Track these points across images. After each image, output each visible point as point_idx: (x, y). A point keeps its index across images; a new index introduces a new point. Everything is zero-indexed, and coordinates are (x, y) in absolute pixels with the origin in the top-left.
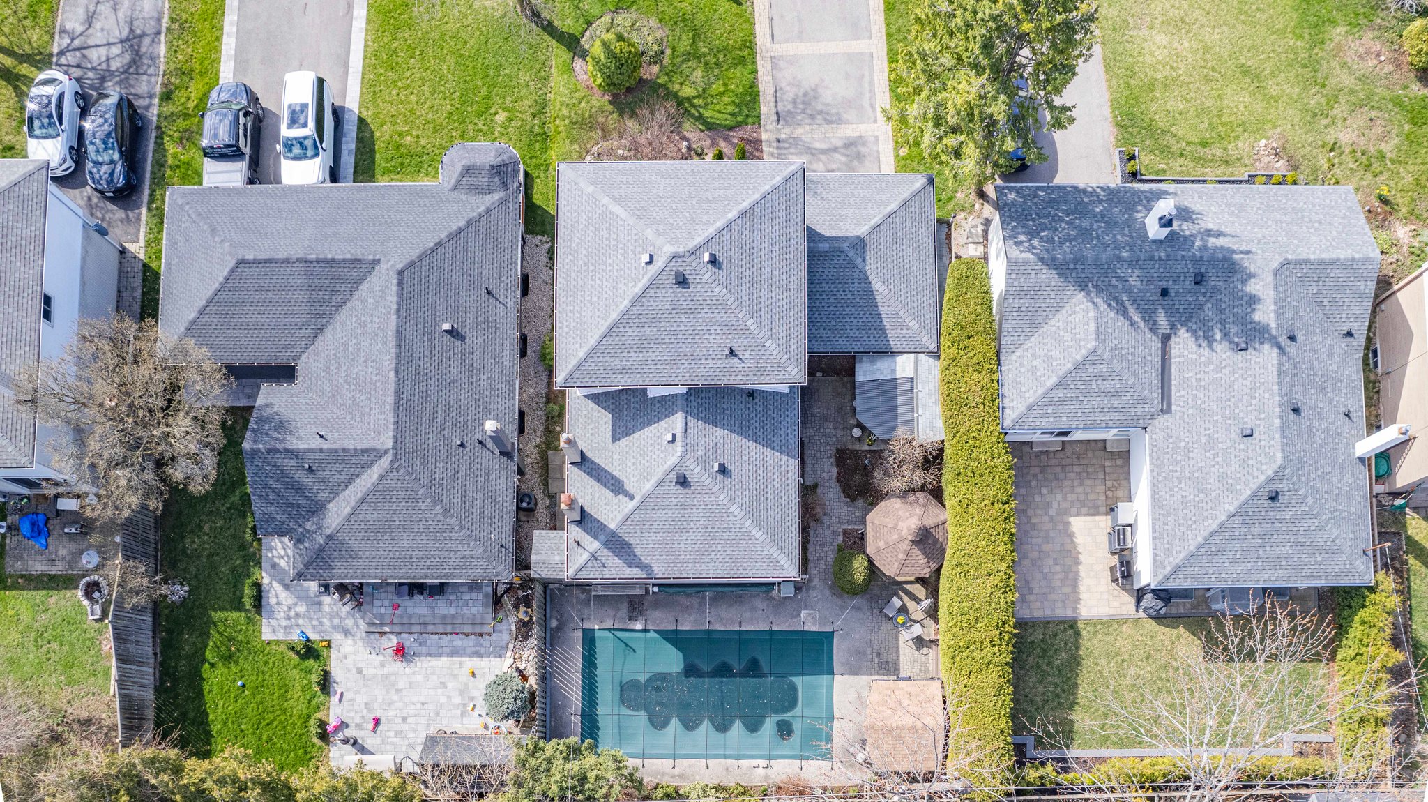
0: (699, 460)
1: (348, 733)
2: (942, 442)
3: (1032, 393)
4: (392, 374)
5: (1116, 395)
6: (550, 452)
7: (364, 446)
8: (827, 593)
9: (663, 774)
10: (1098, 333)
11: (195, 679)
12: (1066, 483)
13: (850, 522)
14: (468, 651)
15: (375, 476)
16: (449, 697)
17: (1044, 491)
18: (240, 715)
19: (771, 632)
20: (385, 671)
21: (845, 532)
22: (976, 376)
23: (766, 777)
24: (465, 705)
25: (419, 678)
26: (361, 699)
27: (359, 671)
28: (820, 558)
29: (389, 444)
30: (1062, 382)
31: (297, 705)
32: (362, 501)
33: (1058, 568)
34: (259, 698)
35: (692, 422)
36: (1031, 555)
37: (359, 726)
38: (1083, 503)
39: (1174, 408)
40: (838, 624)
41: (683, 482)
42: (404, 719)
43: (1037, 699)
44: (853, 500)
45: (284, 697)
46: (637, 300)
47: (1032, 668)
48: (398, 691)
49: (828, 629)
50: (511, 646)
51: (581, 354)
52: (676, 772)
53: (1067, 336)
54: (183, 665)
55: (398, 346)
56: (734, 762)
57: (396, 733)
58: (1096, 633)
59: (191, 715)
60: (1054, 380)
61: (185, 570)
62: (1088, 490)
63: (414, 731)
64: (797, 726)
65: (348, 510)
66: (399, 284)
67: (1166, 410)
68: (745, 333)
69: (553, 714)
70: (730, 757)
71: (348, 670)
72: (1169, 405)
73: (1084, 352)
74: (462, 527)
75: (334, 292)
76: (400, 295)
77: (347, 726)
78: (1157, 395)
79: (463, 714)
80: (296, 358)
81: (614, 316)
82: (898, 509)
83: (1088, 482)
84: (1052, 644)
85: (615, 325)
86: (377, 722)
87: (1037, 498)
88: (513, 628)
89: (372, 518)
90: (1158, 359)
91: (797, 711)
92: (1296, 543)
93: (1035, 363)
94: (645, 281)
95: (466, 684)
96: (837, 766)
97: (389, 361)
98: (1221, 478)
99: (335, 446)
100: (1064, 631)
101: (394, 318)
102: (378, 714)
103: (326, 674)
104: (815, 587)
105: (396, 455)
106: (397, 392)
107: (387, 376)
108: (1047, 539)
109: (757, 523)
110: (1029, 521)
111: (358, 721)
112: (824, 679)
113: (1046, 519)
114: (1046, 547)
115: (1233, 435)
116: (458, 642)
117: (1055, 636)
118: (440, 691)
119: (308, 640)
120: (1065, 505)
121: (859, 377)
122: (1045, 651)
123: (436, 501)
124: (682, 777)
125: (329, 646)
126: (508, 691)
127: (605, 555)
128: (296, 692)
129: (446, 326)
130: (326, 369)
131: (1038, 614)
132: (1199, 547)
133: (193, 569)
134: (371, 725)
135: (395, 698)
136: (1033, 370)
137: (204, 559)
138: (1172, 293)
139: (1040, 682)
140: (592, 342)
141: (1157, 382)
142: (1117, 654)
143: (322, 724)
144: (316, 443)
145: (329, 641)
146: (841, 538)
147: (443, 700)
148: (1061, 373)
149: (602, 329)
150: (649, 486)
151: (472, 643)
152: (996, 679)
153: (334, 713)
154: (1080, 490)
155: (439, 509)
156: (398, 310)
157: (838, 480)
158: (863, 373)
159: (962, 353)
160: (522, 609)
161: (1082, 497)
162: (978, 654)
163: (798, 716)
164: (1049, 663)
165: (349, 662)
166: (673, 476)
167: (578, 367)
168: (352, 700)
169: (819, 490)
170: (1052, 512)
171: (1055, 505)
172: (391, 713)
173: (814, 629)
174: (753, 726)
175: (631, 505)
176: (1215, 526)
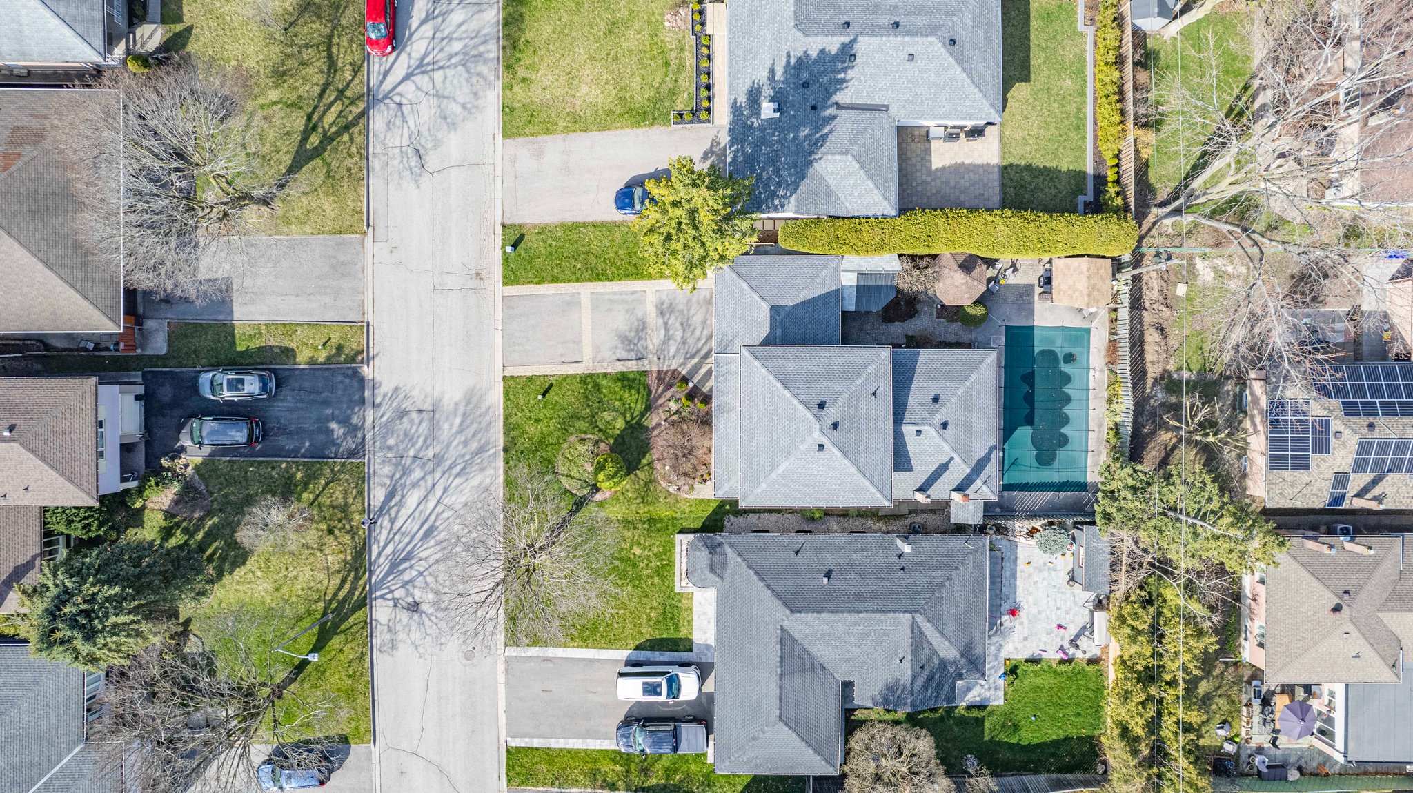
0: (932, 415)
1: (1066, 645)
2: (900, 256)
3: (877, 196)
4: (861, 615)
5: (877, 141)
7: (909, 632)
8: (979, 329)
9: (1098, 438)
10: (842, 153)
11: (1029, 749)
12: (909, 169)
13: (931, 314)
14: (1013, 567)
15: (928, 625)
16: (1044, 579)
17: (914, 184)
18: (1053, 718)
19: (1006, 367)
20: (1026, 622)
21: (938, 317)
22: (864, 234)
23: (1102, 371)
24: (1049, 568)
25: (1031, 599)
26: (1044, 638)
27: (1026, 639)
28: (956, 334)
29: (908, 616)
30: (871, 177)
31: (1046, 681)
32: (942, 634)
33: (966, 176)
34: (1042, 706)
35: (906, 419)
36: (958, 194)
37: (1062, 639)
38: (923, 158)
39: (885, 103)
40: (1000, 323)
41: (945, 425)
42: (1058, 609)
43: (1053, 192)
44: (916, 312)
45: (1041, 689)
46: (845, 454)
47: (1032, 195)
48: (1039, 613)
49: (1004, 329)
50: (1011, 538)
51: (874, 490)
52: (1096, 429)
53: (842, 173)
54: (1021, 757)
55: (842, 612)
56: (1091, 392)
57: (1067, 614)
58: (1010, 152)
59: (1052, 750)
60: (870, 183)
61: (956, 758)
62: (914, 155)
63: (1066, 602)
64: (1067, 350)
65: (947, 643)
66: (800, 612)
67: (887, 108)
68: (863, 385)
69: (1059, 510)
70: (1088, 395)
71: (1025, 646)
72: (883, 106)
73: (854, 163)
74: (957, 569)
75: (799, 656)
76: (807, 611)
77: (1062, 646)
78: (877, 114)
79: (1055, 570)
80: (837, 682)
81: (853, 469)
82: (944, 284)
83: (909, 154)
84: (1017, 181)
85: (858, 468)
86: (1060, 626)
87: (919, 189)
88: (999, 537)
89: (951, 627)
90: (853, 112)
91: (1058, 350)
92: (978, 27)
93: (856, 194)
94: (834, 450)
95: (1035, 568)
96: (1094, 324)
97: (851, 618)
98: (938, 75)
99: (909, 651)
100: (1008, 173)
101: (823, 615)
102: (1054, 626)
103: (1027, 661)
104: (976, 338)
105: (916, 612)
106: (873, 611)
107: (861, 619)
108: (947, 183)
109: (967, 378)
110: (935, 194)
111: (1058, 640)
112: (1036, 332)
113: (933, 183)
114: (952, 184)
115: (911, 67)
116: (1007, 574)
117: (1011, 180)
118: (1040, 585)
119: (1005, 673)
120: (924, 170)
121: (852, 308)
122: (1022, 186)
123: (943, 586)
124: (1100, 426)
125: (1009, 659)
126: (1055, 538)
127: (984, 475)
128: (1039, 681)
129: (825, 581)
130: (848, 660)
131: (997, 190)
132: (980, 91)
133: (955, 753)
134: (1062, 630)
135: (1043, 615)
136: (860, 196)
137: (949, 745)
138: (814, 103)
139: (1042, 190)
140: (867, 483)
141: (868, 114)
142: (1024, 138)
143: (1062, 662)
144: (907, 664)
145: (1006, 659)
146: (942, 320)
147: (1045, 583)
148: (866, 178)
149: (860, 476)
150: (946, 447)
151: (1008, 565)
153: (1053, 655)
154: (914, 160)
155: (947, 584)
156: (818, 612)
157: (904, 321)
158: (851, 306)
159: (847, 242)
160: (988, 531)
161: (919, 159)
163: (1061, 350)
164: (1030, 183)
165: (1019, 646)
166: (942, 431)
167: (881, 492)
168: (1045, 644)
169: (910, 334)
170: (929, 179)
171: (924, 177)
172: (1054, 617)
173: (1004, 339)
174: (1067, 379)
175: (957, 458)
176: (969, 81)
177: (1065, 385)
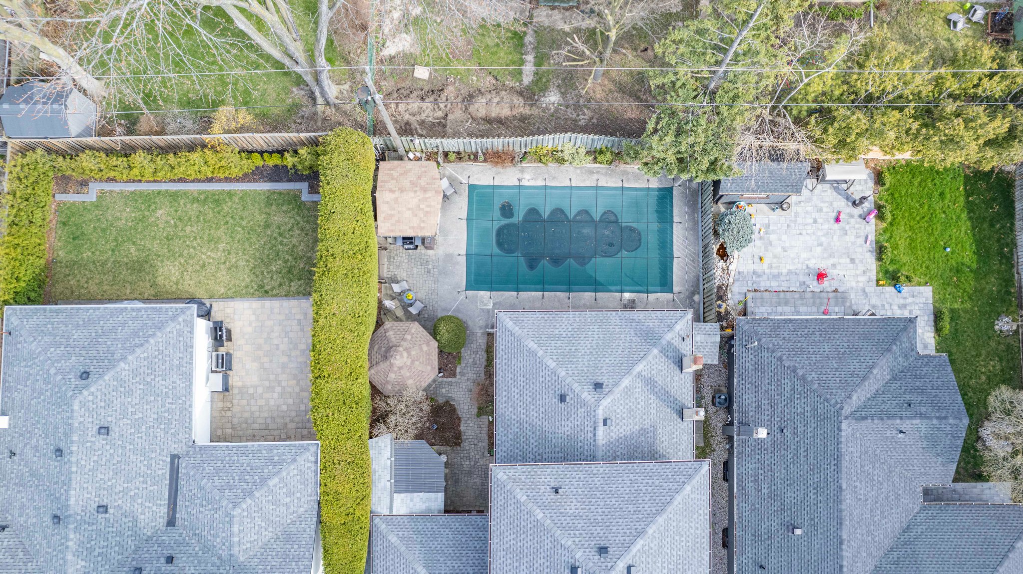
0: (583, 404)
1: (858, 211)
2: (371, 438)
3: (291, 472)
4: (844, 486)
5: (218, 471)
6: (702, 444)
7: (864, 423)
8: (470, 323)
9: (606, 174)
10: (231, 523)
11: (982, 253)
12: (266, 415)
13: (450, 384)
14: (765, 277)
15: (854, 398)
16: (780, 239)
17: (284, 408)
18: (946, 225)
19: (517, 290)
20: (831, 261)
21: (454, 375)
22: (340, 489)
23: (522, 171)
24: (767, 233)
25: (804, 255)
26: (850, 238)
27: (852, 261)
28: (476, 353)
29: (844, 425)
30: (264, 480)
31: (902, 235)
32: (865, 378)
33: (276, 342)
34: (932, 239)
36: (298, 353)
37: (852, 216)
38: (252, 396)
39: (168, 460)
40: (462, 297)
41: (598, 386)
42: (815, 222)
43: (297, 232)
44: (447, 402)
45: (912, 240)
46: (640, 533)
47: (301, 258)
48: (821, 245)
49: (470, 293)
50: (731, 280)
51: (688, 488)
52: (595, 177)
53: (258, 521)
54: (995, 264)
55: (840, 511)
56: (548, 184)
57: (821, 210)
58: (247, 287)
59: (986, 225)
60: (271, 483)
61: (999, 343)
62: (247, 408)
63: (807, 212)
64: (497, 213)
65: (875, 371)
66: (841, 567)
67: (174, 458)
68: (543, 507)
69: (696, 223)
70: (551, 187)
71: (861, 261)
72: (172, 463)
73: (244, 506)
74: (780, 359)
76: (841, 557)
77: (860, 216)
78: (182, 471)
79: (768, 226)
80: (924, 508)
81: (660, 520)
82: (410, 377)
83: (246, 415)
84: (283, 277)
85: (659, 513)
86: (838, 220)
87: (290, 401)
88: (729, 295)
89: (855, 366)
90: (179, 503)
91: (497, 225)
92: (69, 338)
93: (288, 500)
94: (634, 549)
95: (767, 250)
96: (465, 181)
97: (848, 498)
98: (129, 393)
99: (890, 422)
100: (273, 289)
101: (844, 537)
102: (836, 225)
103: (879, 259)
104: (481, 328)
105: (838, 413)
106: (839, 470)
107: (848, 485)
108: (284, 366)
109: (534, 354)
110: (298, 381)
111: (852, 221)
112: (474, 250)
113: (284, 384)
114: (284, 359)
115: (117, 429)
116: (774, 285)
117: (281, 285)
118: (787, 244)
119: (895, 286)
120: (267, 395)
121: (441, 496)
122: (289, 272)
123: (803, 378)
124: (591, 172)
125: (878, 281)
126: (735, 230)
127: (661, 329)
128: (902, 244)
129: (798, 532)
130: (898, 496)
131: (294, 303)
132: (154, 335)
133: (993, 344)
134: (842, 217)
135: (823, 239)
136: (290, 494)
137: (983, 352)
138: (163, 560)
139: (294, 246)
140: (679, 498)
141: (182, 483)
142: (229, 269)
143: (880, 217)
144: (906, 425)
145: (878, 285)
146: (458, 370)
147: (784, 237)
148: (266, 489)
149: (670, 509)
150: (626, 382)
151: (763, 284)
152: (331, 226)
153: (871, 227)
154: (254, 409)
155: (800, 372)
156: (841, 543)
157: (460, 419)
158: (437, 500)
159: (351, 510)
160: (722, 310)
161: (252, 402)
162: (346, 248)
163: (497, 221)
164: (286, 262)
165: (861, 268)
166: (605, 390)
167: (691, 477)
168: (857, 237)
169: (476, 410)
170: (278, 389)
171: (276, 395)
172: (826, 227)
173: (482, 293)
174: (533, 212)
175: (639, 368)
176: (138, 351)
177: (541, 216)
